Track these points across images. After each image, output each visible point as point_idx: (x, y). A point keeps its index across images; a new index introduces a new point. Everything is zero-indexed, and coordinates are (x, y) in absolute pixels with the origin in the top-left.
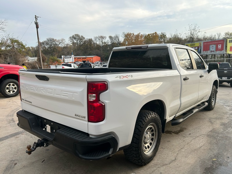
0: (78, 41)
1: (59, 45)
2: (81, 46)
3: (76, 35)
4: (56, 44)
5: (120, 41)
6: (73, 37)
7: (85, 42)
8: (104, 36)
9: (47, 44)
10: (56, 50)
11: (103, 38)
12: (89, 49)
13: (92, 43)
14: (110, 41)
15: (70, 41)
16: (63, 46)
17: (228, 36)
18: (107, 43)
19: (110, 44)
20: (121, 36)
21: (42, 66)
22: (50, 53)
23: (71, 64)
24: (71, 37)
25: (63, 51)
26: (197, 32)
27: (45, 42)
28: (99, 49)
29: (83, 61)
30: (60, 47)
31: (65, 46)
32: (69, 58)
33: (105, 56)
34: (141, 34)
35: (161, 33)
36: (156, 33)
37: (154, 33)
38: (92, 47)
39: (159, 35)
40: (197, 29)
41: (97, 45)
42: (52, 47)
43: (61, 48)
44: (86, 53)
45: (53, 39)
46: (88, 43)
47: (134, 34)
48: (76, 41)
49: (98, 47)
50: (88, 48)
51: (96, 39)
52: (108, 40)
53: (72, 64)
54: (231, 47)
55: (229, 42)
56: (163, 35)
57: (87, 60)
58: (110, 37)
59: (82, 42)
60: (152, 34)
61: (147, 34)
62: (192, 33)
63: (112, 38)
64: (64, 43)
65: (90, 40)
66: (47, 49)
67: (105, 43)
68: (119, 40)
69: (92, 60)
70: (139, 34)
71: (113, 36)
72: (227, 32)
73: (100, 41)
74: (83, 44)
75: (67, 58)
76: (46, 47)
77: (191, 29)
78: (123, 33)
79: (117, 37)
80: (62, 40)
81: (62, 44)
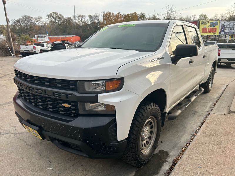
0: (57, 20)
1: (36, 24)
2: (59, 25)
3: (53, 13)
4: (33, 22)
5: (100, 20)
6: (51, 15)
7: (64, 20)
8: (84, 15)
9: (23, 22)
10: (32, 29)
11: (83, 17)
12: (69, 28)
13: (72, 22)
14: (90, 21)
15: (48, 19)
16: (40, 25)
17: (202, 18)
18: (86, 22)
19: (90, 23)
20: (100, 15)
21: (13, 45)
22: (26, 32)
23: (43, 44)
24: (48, 15)
25: (40, 30)
26: (173, 13)
27: (20, 20)
28: (78, 29)
29: (62, 41)
30: (37, 26)
31: (43, 24)
32: (43, 37)
33: (85, 36)
34: (120, 14)
35: (141, 14)
36: (135, 13)
37: (133, 13)
38: (72, 27)
39: (139, 15)
40: (173, 10)
41: (77, 25)
42: (29, 26)
43: (39, 26)
44: (65, 33)
45: (29, 17)
46: (67, 22)
47: (113, 14)
48: (54, 20)
49: (78, 26)
50: (67, 28)
51: (75, 18)
52: (88, 20)
53: (45, 44)
54: (203, 28)
55: (202, 24)
56: (143, 15)
57: (66, 40)
58: (90, 16)
59: (60, 20)
60: (132, 14)
61: (127, 14)
62: (168, 14)
63: (92, 17)
64: (41, 21)
65: (69, 19)
66: (24, 28)
67: (85, 22)
68: (98, 19)
69: (71, 39)
70: (118, 14)
71: (93, 15)
72: (201, 14)
73: (80, 21)
74: (62, 23)
75: (41, 37)
76: (22, 25)
77: (168, 10)
78: (103, 12)
79: (97, 16)
80: (39, 18)
81: (40, 22)
